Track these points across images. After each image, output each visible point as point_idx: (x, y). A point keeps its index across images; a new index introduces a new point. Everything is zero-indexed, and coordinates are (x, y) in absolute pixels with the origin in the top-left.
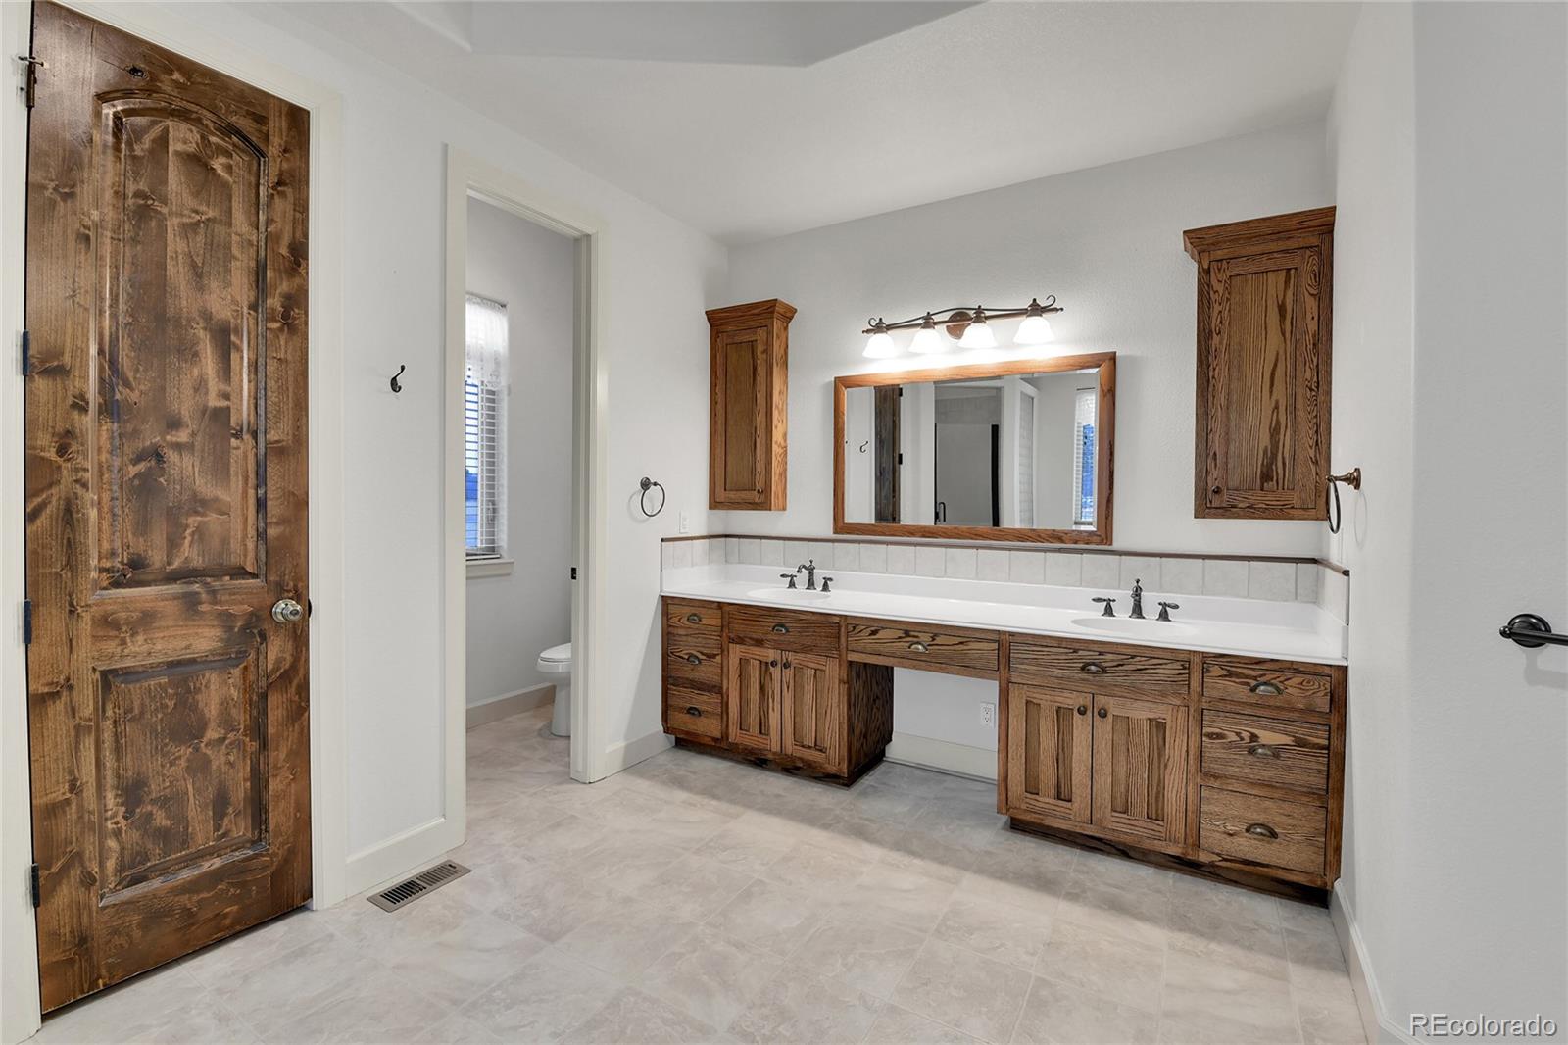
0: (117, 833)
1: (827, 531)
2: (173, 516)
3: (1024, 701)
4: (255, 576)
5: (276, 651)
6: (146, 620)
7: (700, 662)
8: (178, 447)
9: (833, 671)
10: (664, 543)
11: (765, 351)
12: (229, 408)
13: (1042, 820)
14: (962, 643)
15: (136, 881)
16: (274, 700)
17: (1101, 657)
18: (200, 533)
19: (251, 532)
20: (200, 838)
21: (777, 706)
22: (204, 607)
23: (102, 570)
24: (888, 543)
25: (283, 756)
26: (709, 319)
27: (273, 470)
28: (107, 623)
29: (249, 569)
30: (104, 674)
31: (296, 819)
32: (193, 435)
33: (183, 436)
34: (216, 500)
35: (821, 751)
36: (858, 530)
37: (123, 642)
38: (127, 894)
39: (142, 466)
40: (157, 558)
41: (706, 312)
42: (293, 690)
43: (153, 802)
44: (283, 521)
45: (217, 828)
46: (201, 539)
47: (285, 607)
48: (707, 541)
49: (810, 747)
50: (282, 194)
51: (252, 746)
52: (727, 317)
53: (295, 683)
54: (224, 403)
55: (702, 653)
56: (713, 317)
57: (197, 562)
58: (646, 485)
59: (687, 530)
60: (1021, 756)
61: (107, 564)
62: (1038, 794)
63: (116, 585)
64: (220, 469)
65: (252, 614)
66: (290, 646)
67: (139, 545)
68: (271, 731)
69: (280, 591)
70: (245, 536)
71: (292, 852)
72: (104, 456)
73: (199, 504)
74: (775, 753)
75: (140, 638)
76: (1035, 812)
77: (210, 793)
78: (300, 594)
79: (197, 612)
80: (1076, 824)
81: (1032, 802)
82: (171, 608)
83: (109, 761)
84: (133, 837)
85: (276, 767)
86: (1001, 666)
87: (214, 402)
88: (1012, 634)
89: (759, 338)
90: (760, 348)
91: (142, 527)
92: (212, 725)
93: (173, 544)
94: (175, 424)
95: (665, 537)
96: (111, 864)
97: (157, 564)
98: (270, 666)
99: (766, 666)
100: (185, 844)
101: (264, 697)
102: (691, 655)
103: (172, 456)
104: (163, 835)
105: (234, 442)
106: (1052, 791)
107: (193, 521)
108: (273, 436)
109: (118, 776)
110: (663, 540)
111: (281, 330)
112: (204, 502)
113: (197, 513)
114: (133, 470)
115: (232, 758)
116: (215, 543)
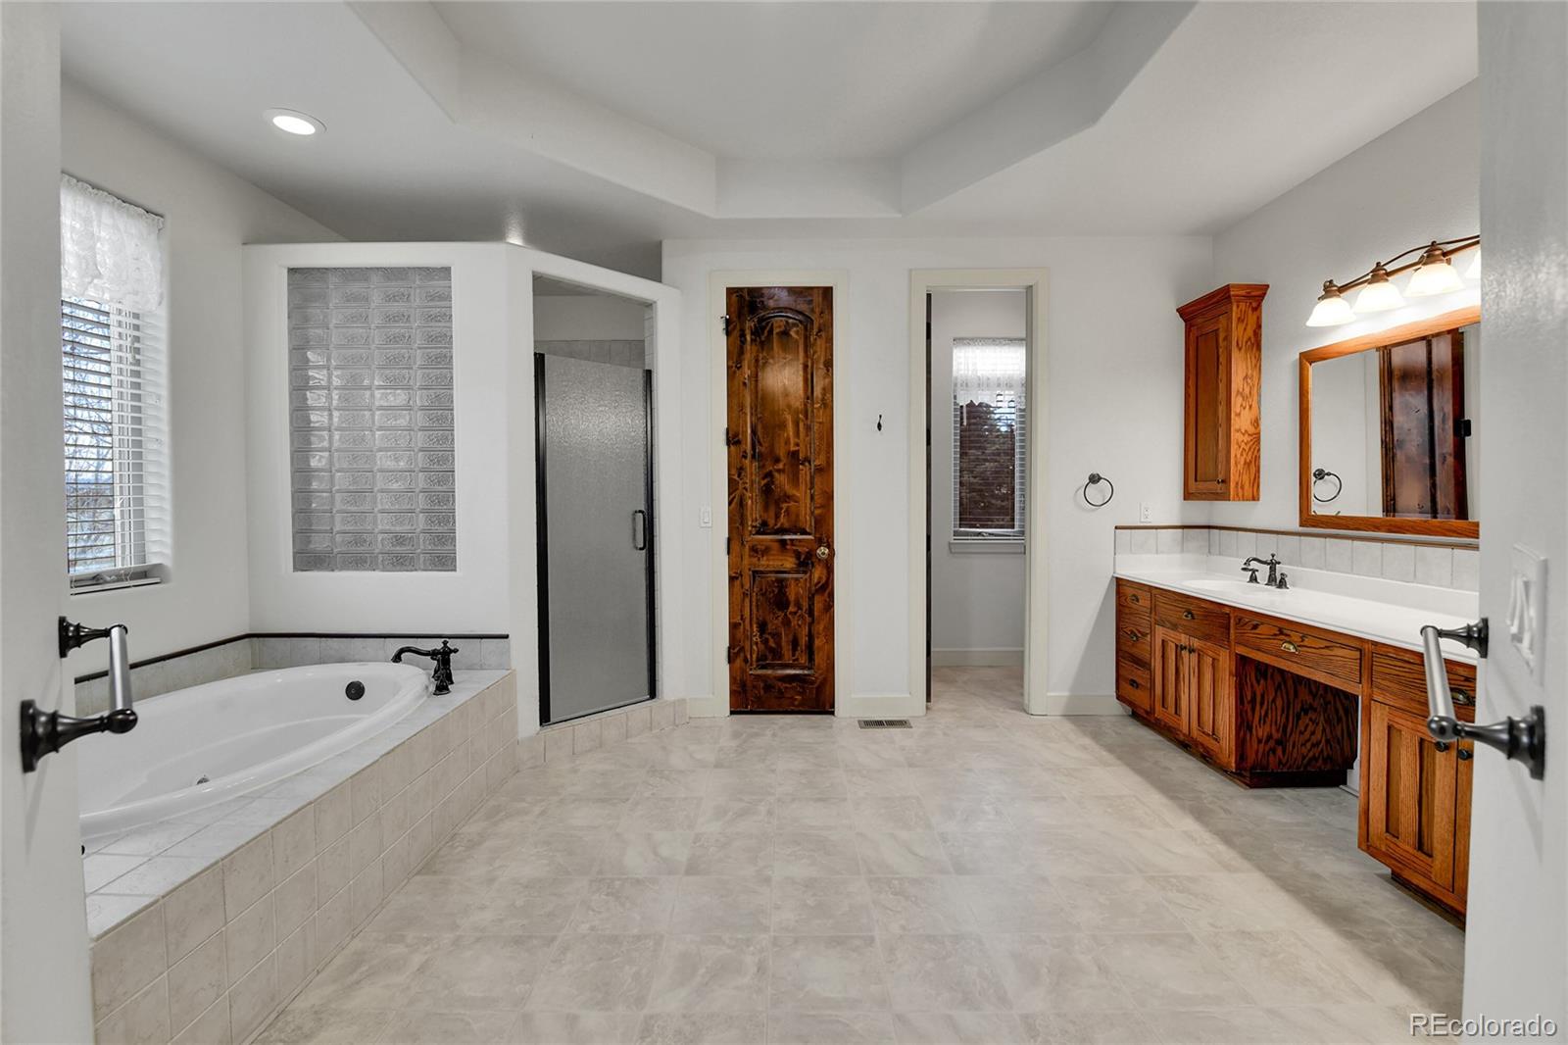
0: (757, 643)
1: (1293, 523)
2: (777, 504)
3: (1386, 725)
4: (809, 534)
5: (818, 573)
6: (766, 551)
7: (1137, 640)
8: (779, 471)
9: (1226, 663)
10: (1118, 531)
11: (1226, 338)
12: (798, 451)
13: (1401, 869)
14: (1327, 647)
15: (764, 667)
16: (817, 598)
17: (1466, 683)
18: (787, 511)
19: (808, 511)
20: (786, 657)
21: (1187, 690)
22: (788, 547)
23: (753, 527)
24: (1353, 538)
25: (821, 628)
26: (1181, 316)
27: (817, 480)
28: (754, 550)
29: (808, 530)
30: (754, 572)
31: (828, 664)
32: (785, 465)
33: (781, 466)
34: (794, 495)
35: (1216, 740)
36: (1322, 523)
37: (759, 559)
38: (759, 672)
39: (766, 481)
40: (771, 522)
41: (1177, 310)
42: (826, 594)
43: (769, 634)
44: (822, 506)
45: (793, 656)
46: (788, 514)
47: (823, 551)
48: (1180, 530)
49: (1208, 735)
50: (820, 337)
51: (808, 619)
52: (1193, 312)
53: (827, 592)
54: (797, 448)
55: (1140, 632)
56: (1183, 312)
57: (786, 525)
58: (1094, 479)
59: (1148, 520)
60: (1382, 788)
61: (754, 524)
62: (1398, 838)
63: (758, 533)
64: (795, 480)
65: (808, 553)
66: (825, 571)
67: (765, 516)
68: (816, 613)
69: (820, 542)
70: (806, 514)
71: (825, 679)
72: (754, 477)
73: (787, 498)
74: (1184, 735)
75: (765, 558)
76: (1395, 859)
77: (791, 637)
78: (830, 546)
79: (786, 549)
80: (1437, 887)
81: (1392, 845)
82: (776, 546)
83: (755, 611)
84: (762, 647)
85: (818, 633)
86: (1363, 679)
87: (793, 448)
88: (1375, 644)
89: (1221, 326)
90: (1222, 336)
91: (766, 508)
92: (792, 604)
93: (777, 517)
94: (777, 460)
95: (1118, 525)
96: (754, 656)
97: (771, 526)
98: (816, 581)
99: (1180, 648)
100: (780, 658)
101: (813, 596)
102: (1132, 632)
103: (776, 475)
104: (771, 650)
105: (801, 467)
106: (1413, 839)
107: (785, 505)
108: (817, 462)
109: (757, 619)
110: (1116, 528)
111: (820, 407)
112: (789, 497)
113: (786, 502)
114: (763, 482)
115: (800, 623)
116: (793, 517)
